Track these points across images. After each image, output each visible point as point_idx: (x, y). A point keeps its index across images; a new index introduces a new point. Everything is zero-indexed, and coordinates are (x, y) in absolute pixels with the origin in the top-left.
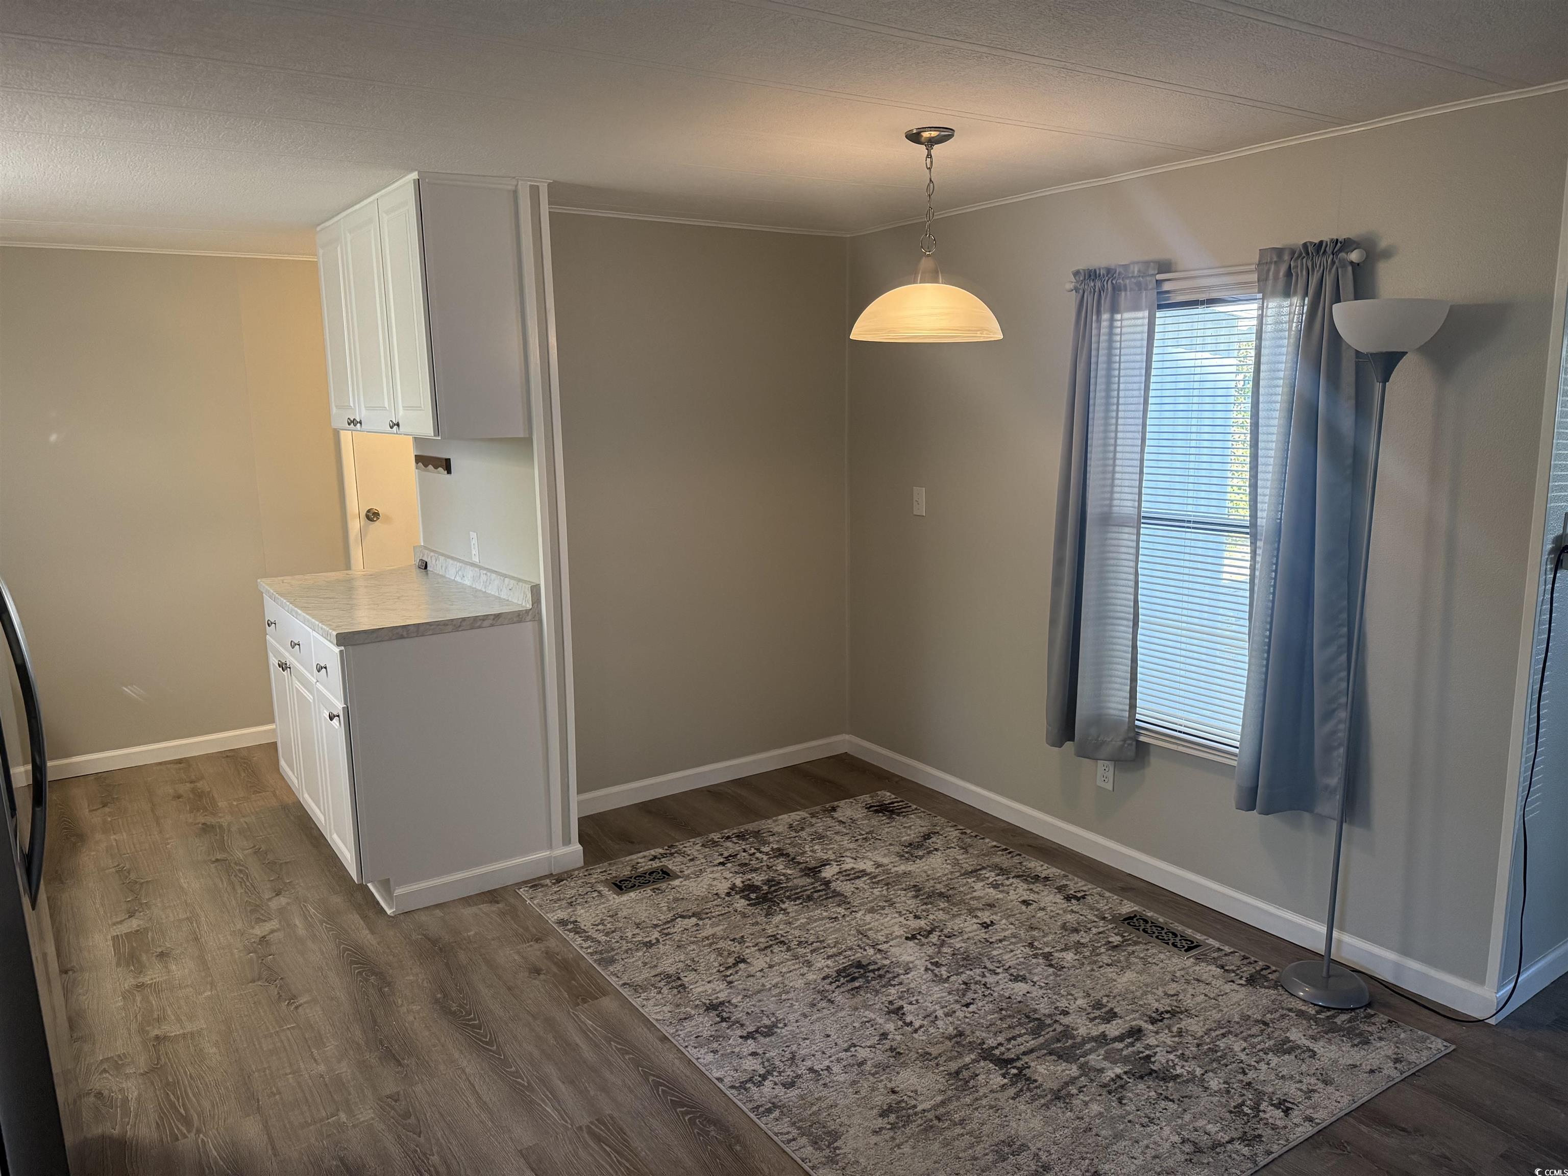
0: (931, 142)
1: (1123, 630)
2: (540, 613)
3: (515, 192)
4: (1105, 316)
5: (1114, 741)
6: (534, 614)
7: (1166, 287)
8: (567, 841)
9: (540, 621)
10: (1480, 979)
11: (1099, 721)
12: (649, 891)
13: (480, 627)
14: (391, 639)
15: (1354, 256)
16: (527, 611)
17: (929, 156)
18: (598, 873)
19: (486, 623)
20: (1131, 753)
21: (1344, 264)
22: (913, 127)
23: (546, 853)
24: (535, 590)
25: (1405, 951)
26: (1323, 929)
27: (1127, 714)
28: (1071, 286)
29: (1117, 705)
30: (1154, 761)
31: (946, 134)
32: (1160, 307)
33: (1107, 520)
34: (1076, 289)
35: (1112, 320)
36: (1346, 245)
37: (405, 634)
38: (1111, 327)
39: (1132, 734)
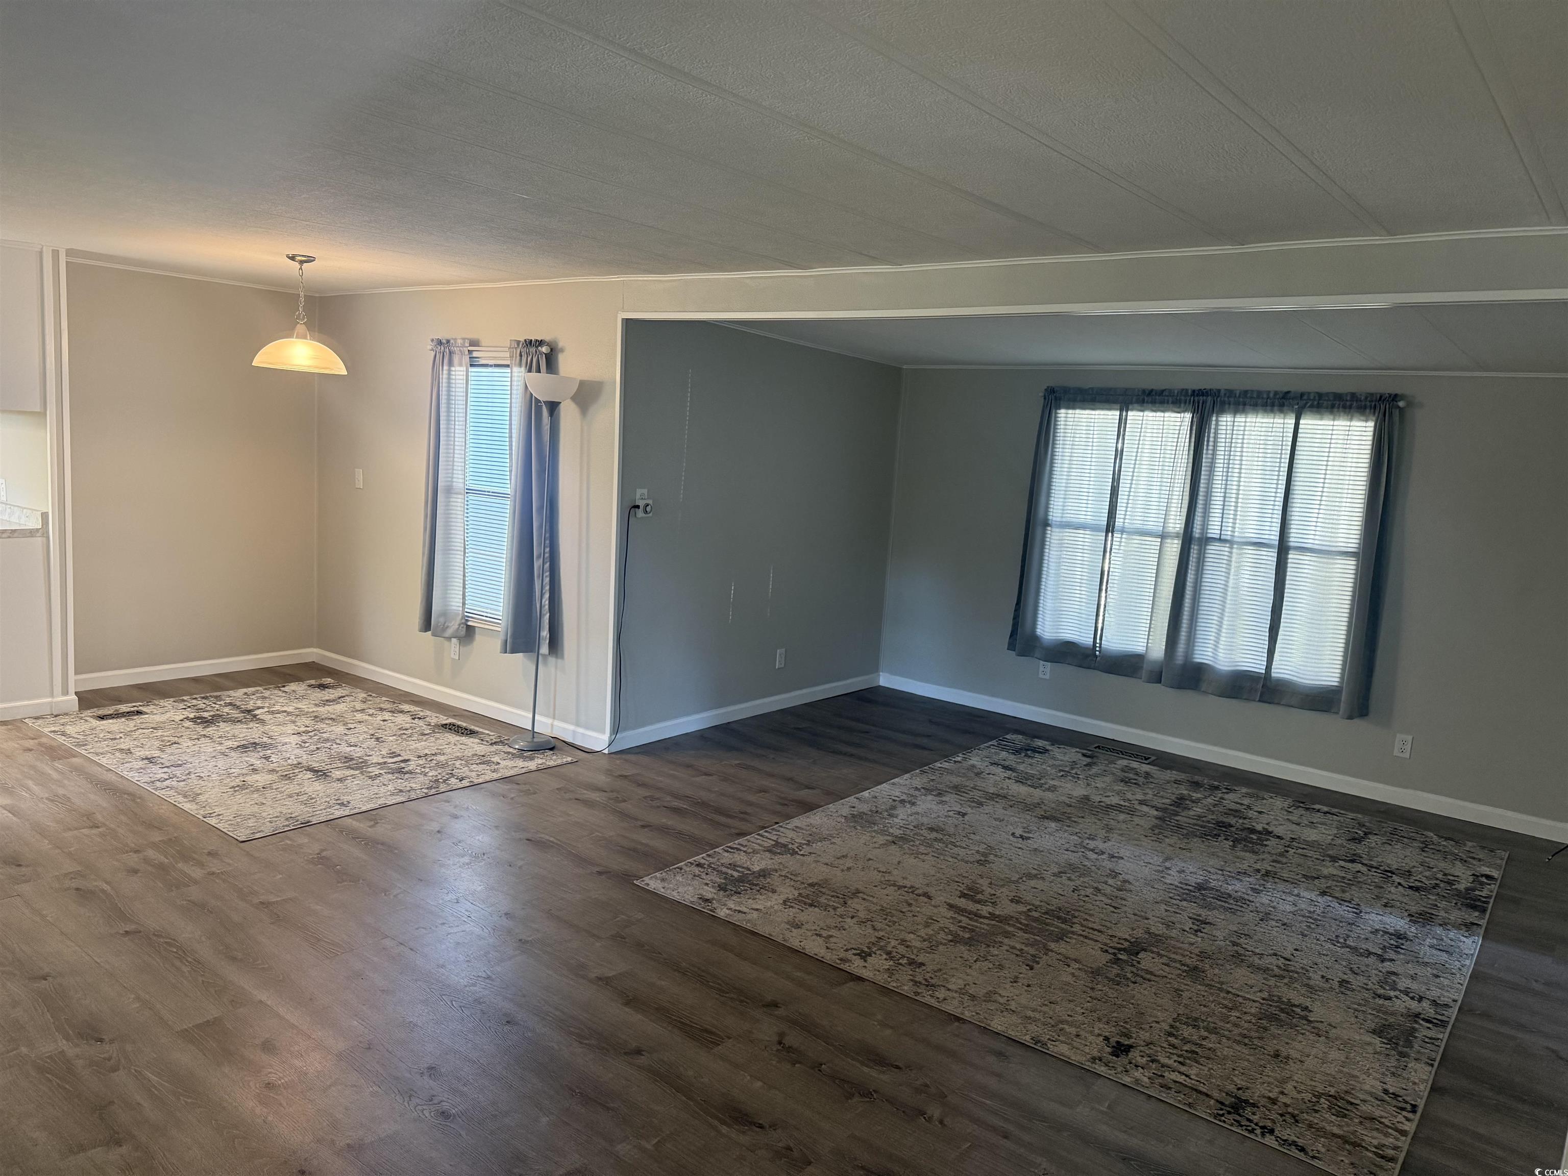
0: (302, 262)
1: (458, 558)
2: (48, 532)
3: (41, 252)
4: (445, 368)
5: (454, 626)
6: (43, 531)
7: (475, 354)
8: (65, 692)
9: (48, 538)
10: (604, 733)
11: (444, 614)
12: (123, 719)
15: (544, 349)
16: (37, 530)
17: (301, 269)
18: (88, 713)
20: (463, 632)
21: (541, 353)
22: (291, 253)
23: (49, 700)
24: (45, 516)
25: (578, 724)
26: (531, 716)
27: (461, 609)
28: (430, 347)
29: (455, 604)
30: (478, 637)
31: (310, 260)
32: (471, 365)
33: (449, 490)
34: (432, 350)
35: (449, 370)
36: (541, 343)
38: (449, 374)
39: (463, 621)
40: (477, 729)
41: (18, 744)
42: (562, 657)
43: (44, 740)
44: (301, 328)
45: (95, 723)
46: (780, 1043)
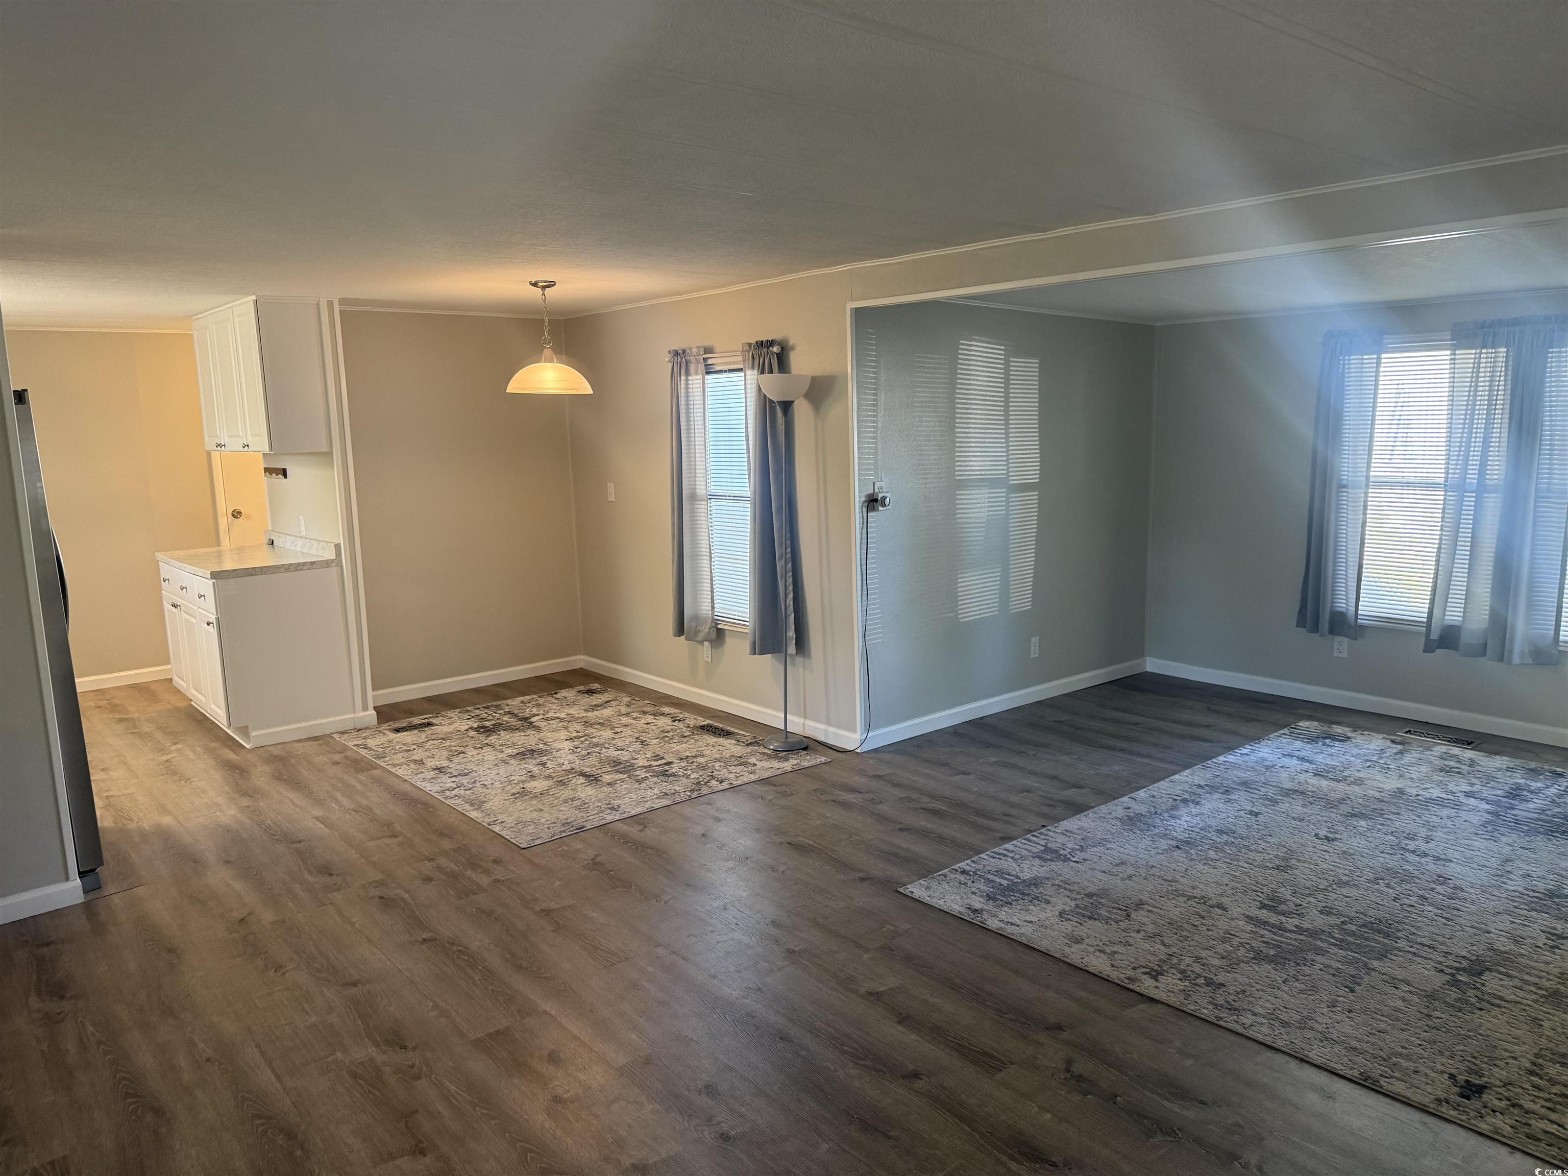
0: (544, 288)
1: (705, 563)
2: (341, 562)
3: (318, 304)
4: (683, 378)
5: (705, 629)
6: (338, 562)
7: (710, 362)
8: (365, 708)
9: (342, 567)
10: (855, 731)
11: (696, 618)
12: (416, 731)
13: (301, 570)
14: (244, 576)
15: (775, 349)
16: (333, 560)
17: (543, 294)
18: (385, 726)
19: (305, 568)
20: (714, 635)
21: (773, 353)
22: (533, 280)
23: (352, 715)
24: (338, 547)
25: (829, 723)
26: (783, 715)
27: (710, 612)
28: (667, 359)
29: (705, 608)
30: (729, 641)
31: (551, 284)
32: (707, 373)
33: (694, 497)
34: (670, 361)
35: (687, 380)
36: (771, 343)
37: (253, 573)
38: (687, 384)
39: (713, 624)
40: (733, 730)
41: (328, 758)
42: (809, 657)
43: (349, 753)
44: (548, 352)
45: (392, 736)
46: (1068, 1070)
